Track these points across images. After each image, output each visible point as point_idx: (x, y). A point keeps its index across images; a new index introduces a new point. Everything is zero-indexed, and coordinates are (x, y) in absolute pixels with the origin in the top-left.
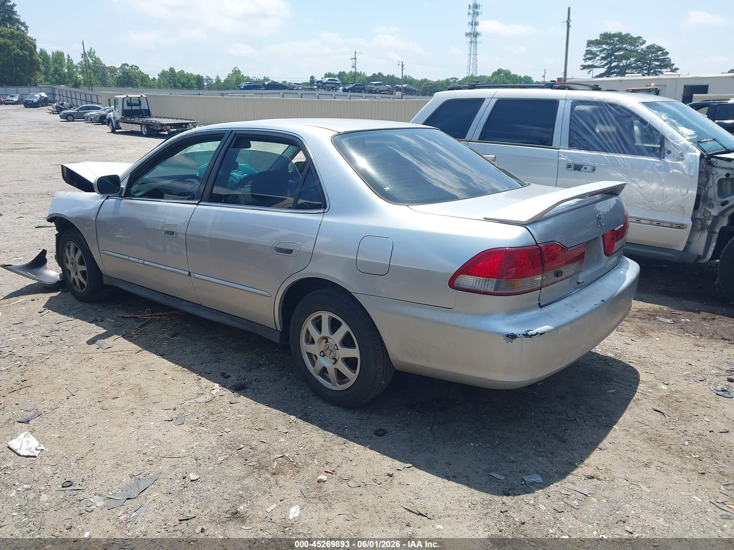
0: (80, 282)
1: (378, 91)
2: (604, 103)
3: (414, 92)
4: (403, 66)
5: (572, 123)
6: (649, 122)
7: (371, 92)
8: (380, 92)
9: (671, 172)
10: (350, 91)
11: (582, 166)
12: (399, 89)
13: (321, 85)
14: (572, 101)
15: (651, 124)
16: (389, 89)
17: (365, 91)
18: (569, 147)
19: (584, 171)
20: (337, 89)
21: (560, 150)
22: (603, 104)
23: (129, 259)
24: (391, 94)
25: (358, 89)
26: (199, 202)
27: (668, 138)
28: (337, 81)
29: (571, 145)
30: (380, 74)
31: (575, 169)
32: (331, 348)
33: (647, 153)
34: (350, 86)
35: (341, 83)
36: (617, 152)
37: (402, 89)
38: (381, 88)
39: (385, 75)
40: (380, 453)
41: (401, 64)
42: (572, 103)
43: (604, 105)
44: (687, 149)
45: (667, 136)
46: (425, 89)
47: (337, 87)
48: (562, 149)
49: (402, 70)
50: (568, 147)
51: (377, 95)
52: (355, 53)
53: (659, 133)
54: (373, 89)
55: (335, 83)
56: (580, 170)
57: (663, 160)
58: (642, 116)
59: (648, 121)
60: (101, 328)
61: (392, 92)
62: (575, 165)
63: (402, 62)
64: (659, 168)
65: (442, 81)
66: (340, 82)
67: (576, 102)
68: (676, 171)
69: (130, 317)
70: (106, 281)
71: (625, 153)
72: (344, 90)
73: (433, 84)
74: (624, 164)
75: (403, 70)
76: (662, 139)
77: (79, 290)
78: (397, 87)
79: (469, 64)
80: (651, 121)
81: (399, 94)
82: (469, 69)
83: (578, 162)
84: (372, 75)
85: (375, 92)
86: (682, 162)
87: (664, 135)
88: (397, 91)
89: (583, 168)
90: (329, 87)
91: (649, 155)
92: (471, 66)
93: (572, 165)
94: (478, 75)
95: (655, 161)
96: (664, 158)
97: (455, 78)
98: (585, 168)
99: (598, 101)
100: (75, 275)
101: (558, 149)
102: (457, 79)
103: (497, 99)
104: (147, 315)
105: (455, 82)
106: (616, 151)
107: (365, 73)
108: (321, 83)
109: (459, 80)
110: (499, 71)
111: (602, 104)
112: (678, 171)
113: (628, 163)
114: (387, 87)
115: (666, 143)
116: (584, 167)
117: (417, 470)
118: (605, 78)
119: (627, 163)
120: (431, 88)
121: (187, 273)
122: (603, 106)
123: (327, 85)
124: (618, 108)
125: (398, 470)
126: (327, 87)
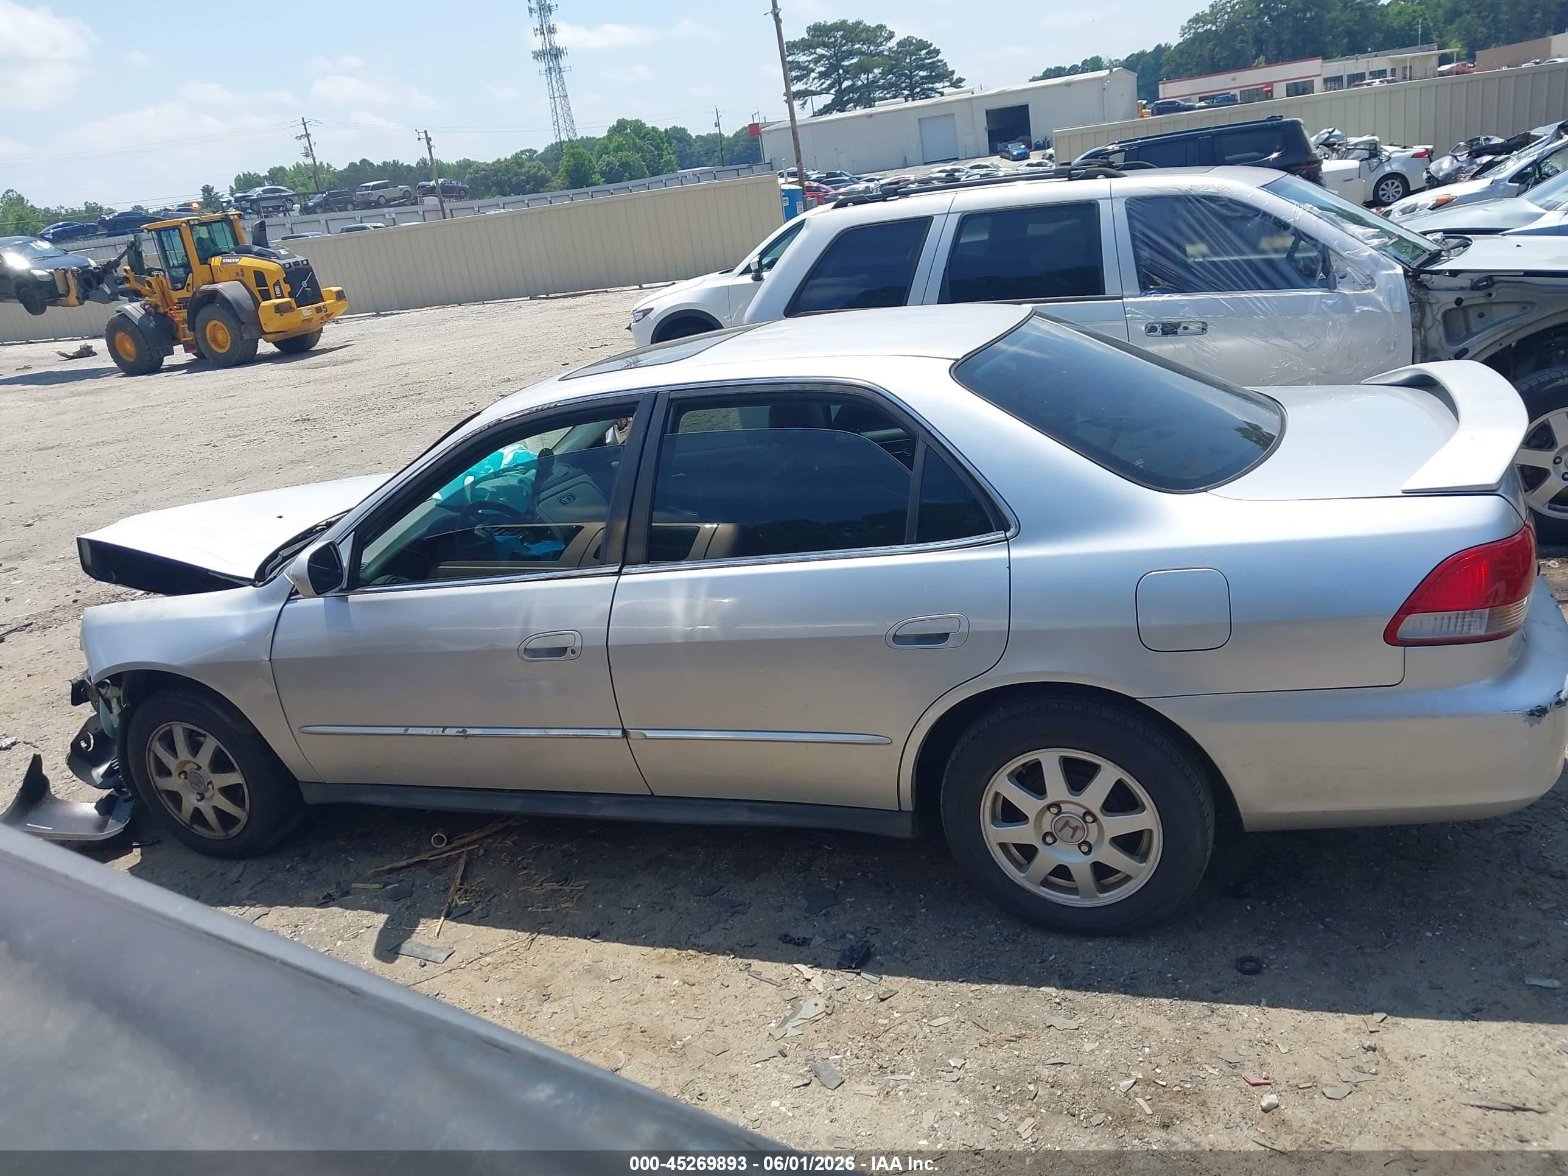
0: (219, 812)
1: (382, 200)
2: (1193, 196)
3: (462, 193)
4: (429, 140)
5: (1138, 243)
6: (1293, 224)
7: (368, 205)
8: (388, 203)
9: (1357, 311)
10: (319, 210)
11: (1179, 325)
12: (431, 191)
13: (248, 205)
14: (1125, 200)
15: (1296, 226)
16: (407, 193)
17: (354, 205)
18: (1141, 292)
19: (1185, 334)
20: (288, 210)
21: (1125, 300)
22: (1190, 198)
23: (409, 732)
24: (412, 204)
25: (338, 202)
26: (621, 569)
27: (1338, 249)
28: (285, 191)
29: (1145, 286)
30: (363, 161)
31: (1165, 333)
32: (1074, 824)
33: (1302, 283)
34: (318, 198)
35: (294, 195)
36: (1245, 288)
37: (438, 190)
38: (388, 193)
39: (377, 161)
40: (1300, 1009)
41: (423, 136)
42: (1126, 202)
43: (1193, 200)
44: (1376, 263)
45: (1335, 244)
46: (473, 181)
47: (288, 205)
48: (1127, 298)
49: (430, 149)
50: (1139, 293)
51: (386, 210)
52: (305, 124)
53: (1317, 241)
54: (371, 199)
55: (280, 197)
56: (1176, 333)
57: (1336, 291)
58: (1275, 214)
59: (1290, 221)
60: (367, 913)
61: (416, 198)
62: (1163, 324)
63: (426, 132)
64: (1333, 307)
65: (506, 159)
66: (291, 193)
67: (1134, 200)
68: (1366, 308)
69: (409, 866)
70: (311, 797)
71: (1260, 288)
72: (305, 210)
73: (487, 168)
74: (1264, 309)
75: (432, 149)
76: (1325, 251)
77: (219, 834)
78: (424, 186)
79: (555, 117)
80: (1294, 221)
81: (431, 201)
82: (556, 127)
83: (1166, 319)
84: (346, 166)
85: (377, 205)
86: (1373, 290)
87: (1327, 244)
88: (424, 195)
89: (1181, 328)
90: (267, 207)
91: (1306, 286)
92: (561, 122)
93: (1157, 325)
94: (579, 137)
95: (1322, 295)
96: (1335, 288)
97: (530, 151)
98: (1186, 328)
99: (1180, 193)
100: (199, 800)
101: (1121, 298)
102: (536, 152)
103: (960, 214)
104: (438, 847)
105: (530, 158)
106: (1242, 285)
107: (331, 164)
108: (247, 201)
109: (539, 153)
110: (621, 125)
111: (1188, 199)
112: (1370, 309)
113: (1270, 305)
114: (401, 189)
115: (1333, 258)
116: (1183, 325)
117: (1402, 1021)
118: (836, 115)
119: (1269, 308)
120: (485, 177)
121: (619, 733)
122: (1191, 202)
123: (263, 204)
124: (1223, 203)
125: (1372, 1032)
126: (263, 208)
